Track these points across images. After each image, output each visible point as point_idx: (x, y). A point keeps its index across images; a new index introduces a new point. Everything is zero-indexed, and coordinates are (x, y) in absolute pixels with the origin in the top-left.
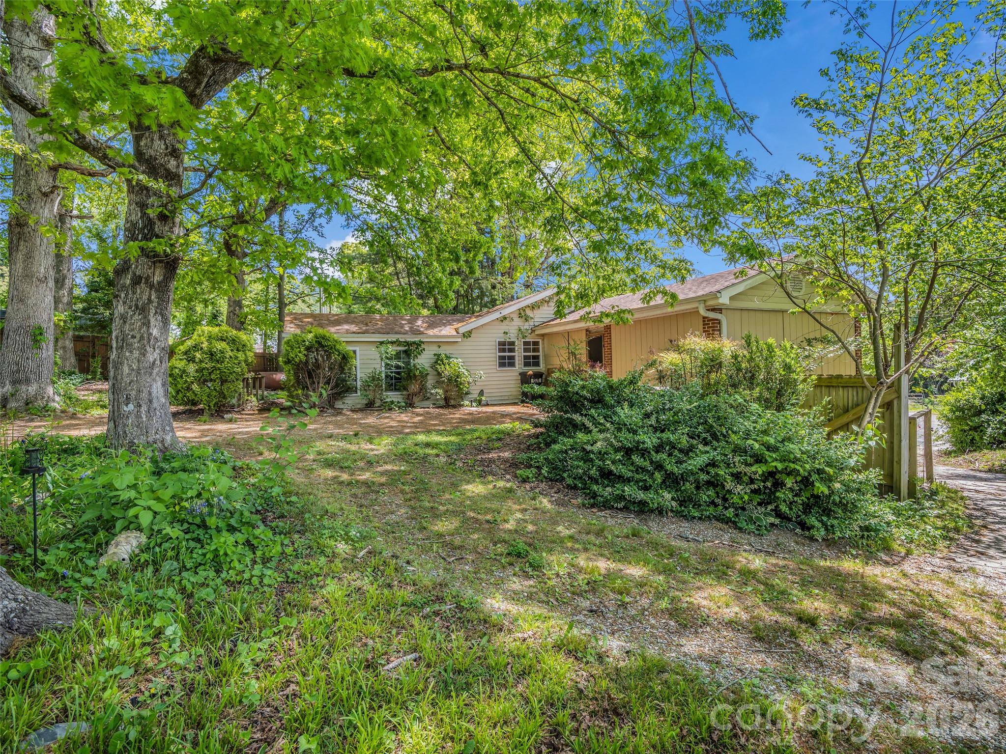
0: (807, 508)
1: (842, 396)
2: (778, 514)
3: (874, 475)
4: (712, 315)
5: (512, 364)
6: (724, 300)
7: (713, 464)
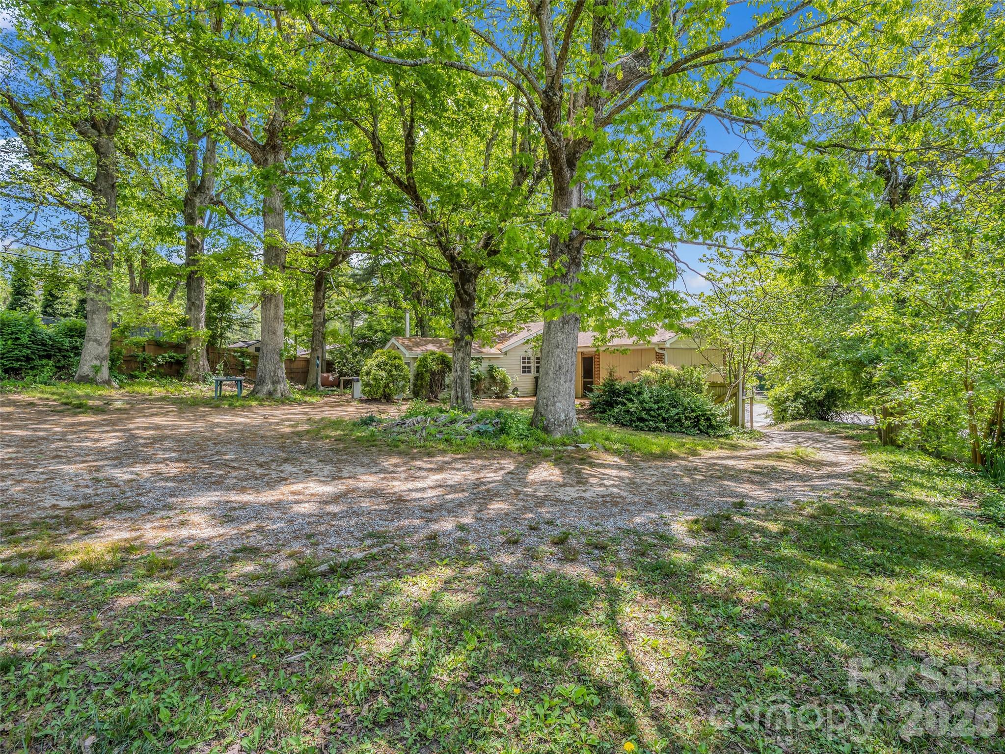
0: (708, 427)
1: (719, 391)
2: (699, 429)
3: (729, 418)
4: (661, 351)
5: (529, 372)
6: (668, 345)
7: (678, 414)
